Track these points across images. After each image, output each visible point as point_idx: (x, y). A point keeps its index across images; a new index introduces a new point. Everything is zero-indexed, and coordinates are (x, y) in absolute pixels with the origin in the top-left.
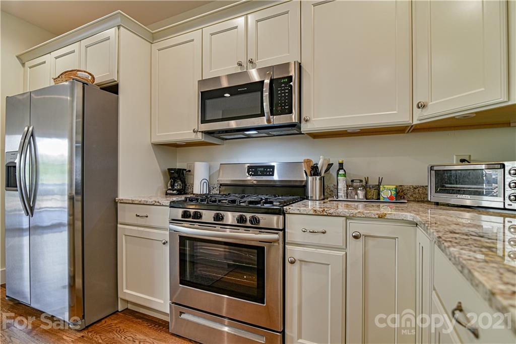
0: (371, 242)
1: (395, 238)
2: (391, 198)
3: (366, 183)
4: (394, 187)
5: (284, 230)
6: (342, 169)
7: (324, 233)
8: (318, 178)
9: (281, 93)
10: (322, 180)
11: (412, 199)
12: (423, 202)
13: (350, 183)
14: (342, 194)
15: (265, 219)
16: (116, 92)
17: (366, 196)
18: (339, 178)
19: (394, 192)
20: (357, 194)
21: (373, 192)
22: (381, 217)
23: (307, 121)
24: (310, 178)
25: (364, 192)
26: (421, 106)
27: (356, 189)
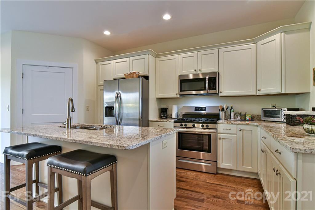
0: (244, 132)
1: (251, 130)
2: (249, 119)
3: (241, 114)
4: (250, 115)
5: (217, 129)
6: (232, 109)
7: (230, 129)
8: (224, 112)
9: (212, 83)
10: (225, 113)
11: (256, 119)
12: (260, 120)
13: (235, 114)
14: (232, 118)
15: (210, 126)
16: (148, 79)
17: (241, 119)
18: (231, 112)
19: (250, 117)
20: (238, 118)
21: (243, 117)
22: (247, 124)
23: (221, 92)
24: (221, 112)
25: (240, 117)
26: (259, 90)
27: (237, 116)
